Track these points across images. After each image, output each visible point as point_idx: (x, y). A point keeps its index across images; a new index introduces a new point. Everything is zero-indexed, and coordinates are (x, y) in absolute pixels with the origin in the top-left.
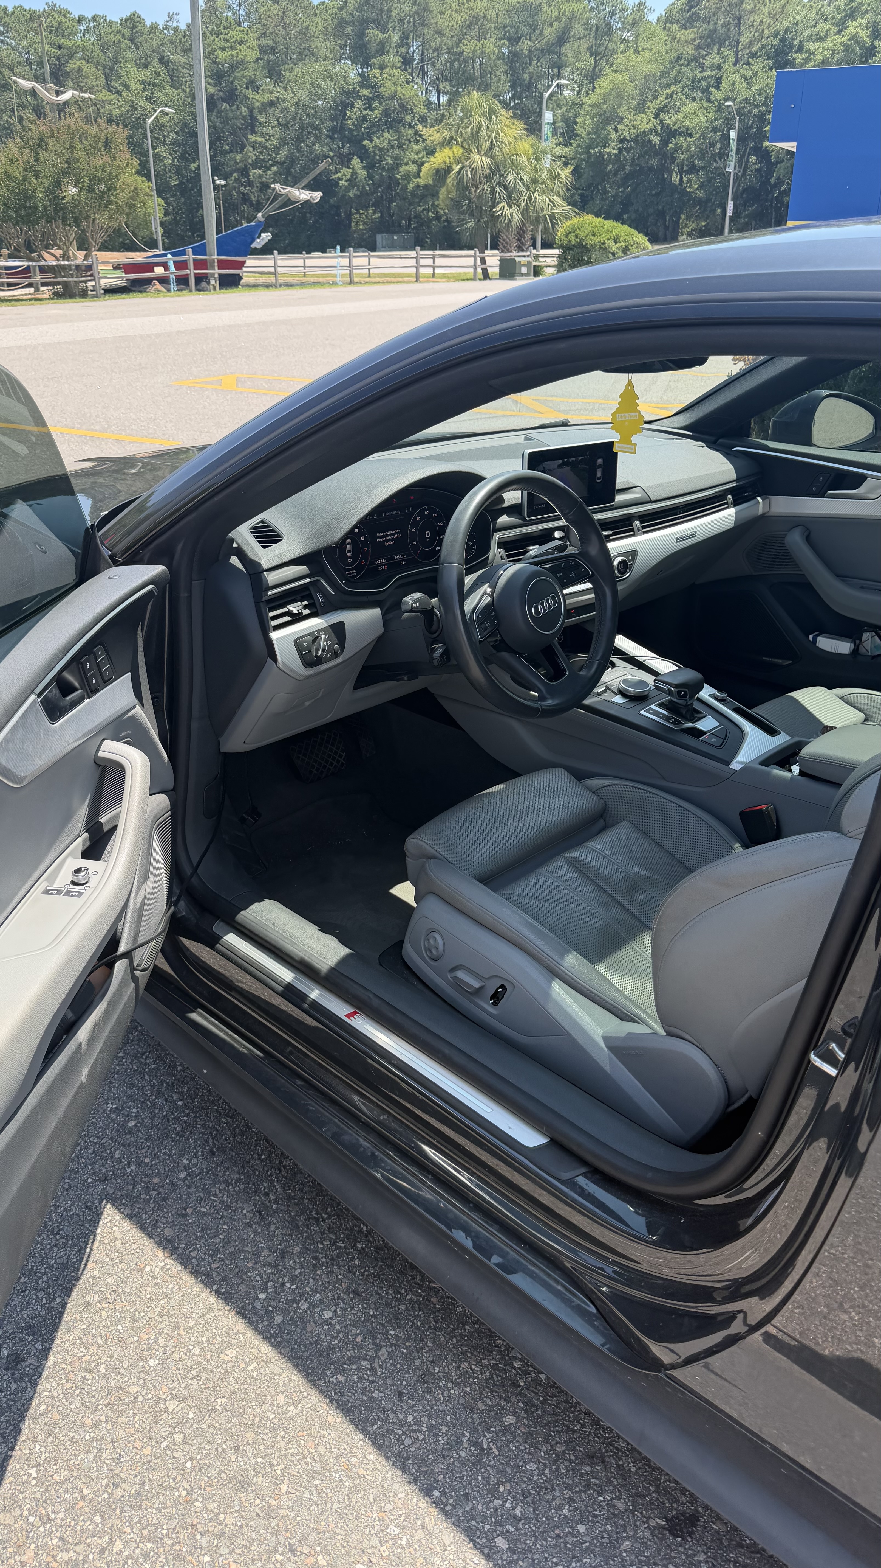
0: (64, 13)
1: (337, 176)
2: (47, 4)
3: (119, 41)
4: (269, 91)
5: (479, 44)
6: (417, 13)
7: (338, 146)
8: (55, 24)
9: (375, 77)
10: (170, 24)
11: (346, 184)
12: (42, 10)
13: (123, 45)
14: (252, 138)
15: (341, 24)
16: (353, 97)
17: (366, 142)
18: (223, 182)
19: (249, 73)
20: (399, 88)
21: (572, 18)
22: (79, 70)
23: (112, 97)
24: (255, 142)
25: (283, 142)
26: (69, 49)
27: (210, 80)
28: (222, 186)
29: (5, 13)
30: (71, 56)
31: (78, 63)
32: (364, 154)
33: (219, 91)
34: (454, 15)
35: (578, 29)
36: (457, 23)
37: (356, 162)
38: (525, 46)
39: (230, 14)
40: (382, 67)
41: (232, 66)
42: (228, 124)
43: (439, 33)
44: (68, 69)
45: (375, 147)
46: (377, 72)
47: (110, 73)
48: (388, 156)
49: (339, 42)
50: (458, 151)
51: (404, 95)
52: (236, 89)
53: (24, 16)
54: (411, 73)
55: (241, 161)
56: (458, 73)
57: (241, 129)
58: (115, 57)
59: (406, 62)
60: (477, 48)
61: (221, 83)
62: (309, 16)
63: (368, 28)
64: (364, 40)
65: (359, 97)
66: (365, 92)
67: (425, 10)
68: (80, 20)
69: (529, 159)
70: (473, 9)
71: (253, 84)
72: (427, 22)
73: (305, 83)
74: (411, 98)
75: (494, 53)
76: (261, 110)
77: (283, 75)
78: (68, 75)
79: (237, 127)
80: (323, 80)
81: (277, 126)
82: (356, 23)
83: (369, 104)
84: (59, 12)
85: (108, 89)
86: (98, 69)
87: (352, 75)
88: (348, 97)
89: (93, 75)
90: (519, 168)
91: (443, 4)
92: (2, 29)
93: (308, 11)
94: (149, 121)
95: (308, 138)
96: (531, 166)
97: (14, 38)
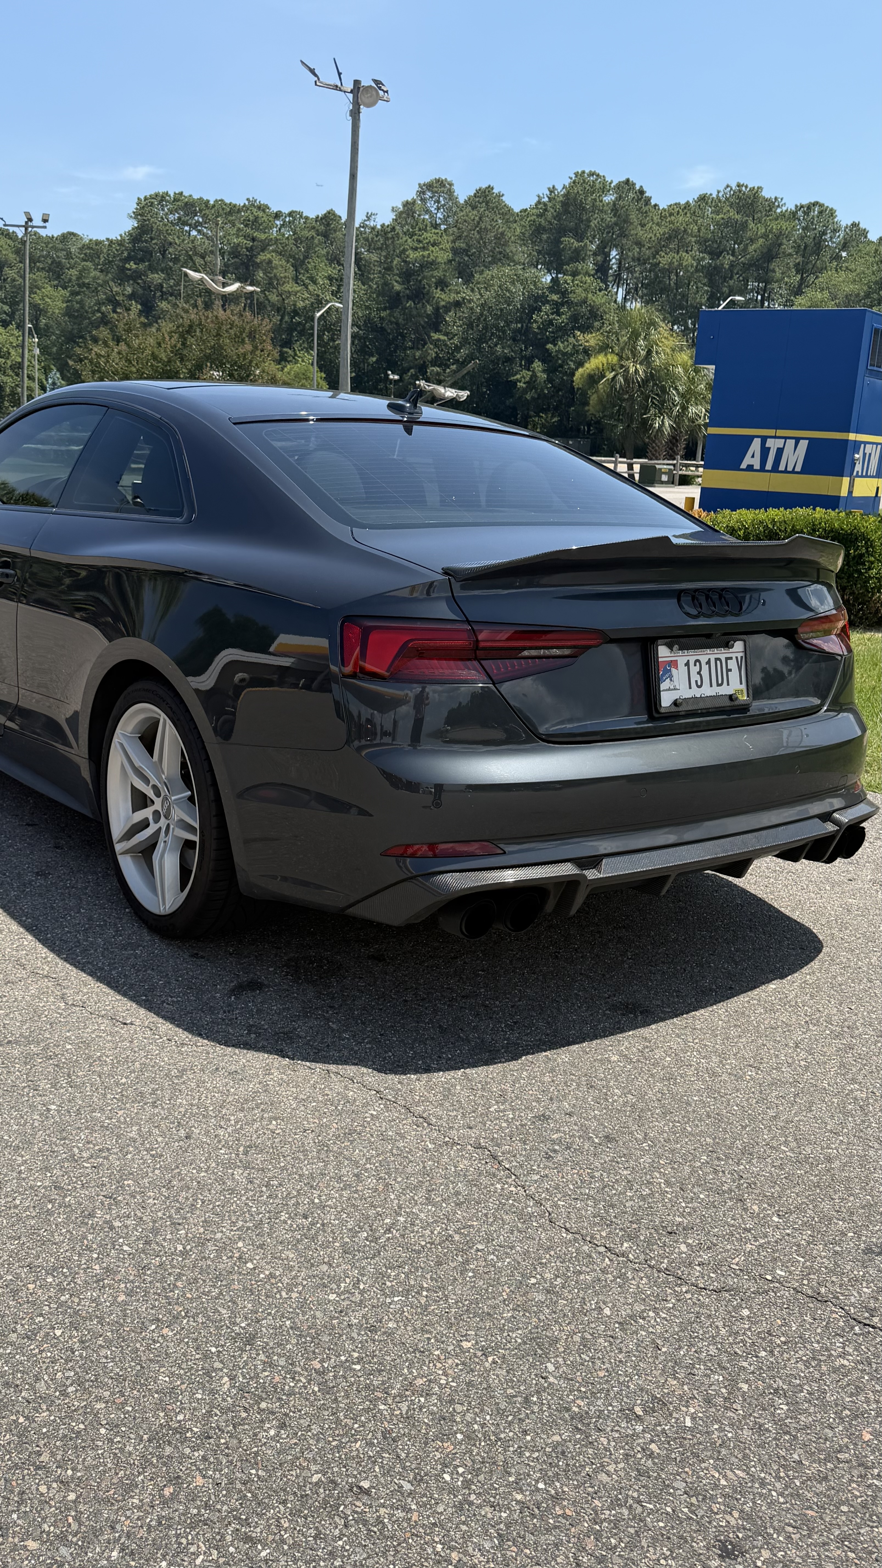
0: (263, 208)
1: (516, 377)
2: (248, 199)
3: (313, 237)
4: (458, 290)
5: (677, 257)
6: (616, 224)
7: (521, 349)
8: (251, 218)
9: (566, 282)
10: (367, 223)
11: (524, 386)
12: (242, 204)
13: (316, 241)
14: (435, 336)
15: (538, 230)
16: (541, 302)
17: (549, 346)
18: (396, 377)
19: (438, 274)
20: (590, 295)
21: (780, 235)
22: (270, 262)
23: (299, 288)
24: (439, 340)
25: (465, 341)
26: (262, 241)
27: (398, 279)
28: (395, 381)
29: (206, 206)
30: (263, 249)
31: (268, 256)
32: (545, 356)
33: (405, 289)
34: (655, 227)
35: (787, 247)
36: (656, 235)
37: (537, 365)
38: (727, 260)
39: (427, 217)
40: (574, 274)
41: (421, 266)
42: (411, 321)
43: (639, 244)
44: (258, 261)
45: (559, 351)
46: (569, 278)
47: (299, 264)
48: (572, 361)
49: (536, 247)
50: (613, 358)
51: (594, 302)
52: (424, 288)
53: (223, 209)
54: (605, 281)
55: (420, 358)
56: (654, 283)
57: (423, 327)
58: (307, 251)
59: (602, 269)
60: (675, 260)
61: (409, 282)
62: (507, 222)
63: (565, 236)
64: (559, 247)
65: (548, 302)
66: (555, 297)
67: (625, 221)
68: (278, 215)
69: (686, 371)
70: (673, 224)
71: (442, 284)
72: (627, 233)
73: (493, 285)
74: (601, 305)
75: (692, 266)
76: (447, 309)
77: (473, 276)
78: (258, 266)
79: (420, 324)
80: (513, 283)
81: (461, 326)
82: (554, 231)
83: (557, 308)
84: (259, 208)
85: (296, 280)
86: (288, 262)
87: (544, 280)
88: (536, 301)
89: (282, 268)
90: (674, 378)
91: (646, 217)
92: (201, 220)
93: (507, 217)
94: (318, 315)
95: (490, 339)
96: (688, 378)
97: (210, 229)
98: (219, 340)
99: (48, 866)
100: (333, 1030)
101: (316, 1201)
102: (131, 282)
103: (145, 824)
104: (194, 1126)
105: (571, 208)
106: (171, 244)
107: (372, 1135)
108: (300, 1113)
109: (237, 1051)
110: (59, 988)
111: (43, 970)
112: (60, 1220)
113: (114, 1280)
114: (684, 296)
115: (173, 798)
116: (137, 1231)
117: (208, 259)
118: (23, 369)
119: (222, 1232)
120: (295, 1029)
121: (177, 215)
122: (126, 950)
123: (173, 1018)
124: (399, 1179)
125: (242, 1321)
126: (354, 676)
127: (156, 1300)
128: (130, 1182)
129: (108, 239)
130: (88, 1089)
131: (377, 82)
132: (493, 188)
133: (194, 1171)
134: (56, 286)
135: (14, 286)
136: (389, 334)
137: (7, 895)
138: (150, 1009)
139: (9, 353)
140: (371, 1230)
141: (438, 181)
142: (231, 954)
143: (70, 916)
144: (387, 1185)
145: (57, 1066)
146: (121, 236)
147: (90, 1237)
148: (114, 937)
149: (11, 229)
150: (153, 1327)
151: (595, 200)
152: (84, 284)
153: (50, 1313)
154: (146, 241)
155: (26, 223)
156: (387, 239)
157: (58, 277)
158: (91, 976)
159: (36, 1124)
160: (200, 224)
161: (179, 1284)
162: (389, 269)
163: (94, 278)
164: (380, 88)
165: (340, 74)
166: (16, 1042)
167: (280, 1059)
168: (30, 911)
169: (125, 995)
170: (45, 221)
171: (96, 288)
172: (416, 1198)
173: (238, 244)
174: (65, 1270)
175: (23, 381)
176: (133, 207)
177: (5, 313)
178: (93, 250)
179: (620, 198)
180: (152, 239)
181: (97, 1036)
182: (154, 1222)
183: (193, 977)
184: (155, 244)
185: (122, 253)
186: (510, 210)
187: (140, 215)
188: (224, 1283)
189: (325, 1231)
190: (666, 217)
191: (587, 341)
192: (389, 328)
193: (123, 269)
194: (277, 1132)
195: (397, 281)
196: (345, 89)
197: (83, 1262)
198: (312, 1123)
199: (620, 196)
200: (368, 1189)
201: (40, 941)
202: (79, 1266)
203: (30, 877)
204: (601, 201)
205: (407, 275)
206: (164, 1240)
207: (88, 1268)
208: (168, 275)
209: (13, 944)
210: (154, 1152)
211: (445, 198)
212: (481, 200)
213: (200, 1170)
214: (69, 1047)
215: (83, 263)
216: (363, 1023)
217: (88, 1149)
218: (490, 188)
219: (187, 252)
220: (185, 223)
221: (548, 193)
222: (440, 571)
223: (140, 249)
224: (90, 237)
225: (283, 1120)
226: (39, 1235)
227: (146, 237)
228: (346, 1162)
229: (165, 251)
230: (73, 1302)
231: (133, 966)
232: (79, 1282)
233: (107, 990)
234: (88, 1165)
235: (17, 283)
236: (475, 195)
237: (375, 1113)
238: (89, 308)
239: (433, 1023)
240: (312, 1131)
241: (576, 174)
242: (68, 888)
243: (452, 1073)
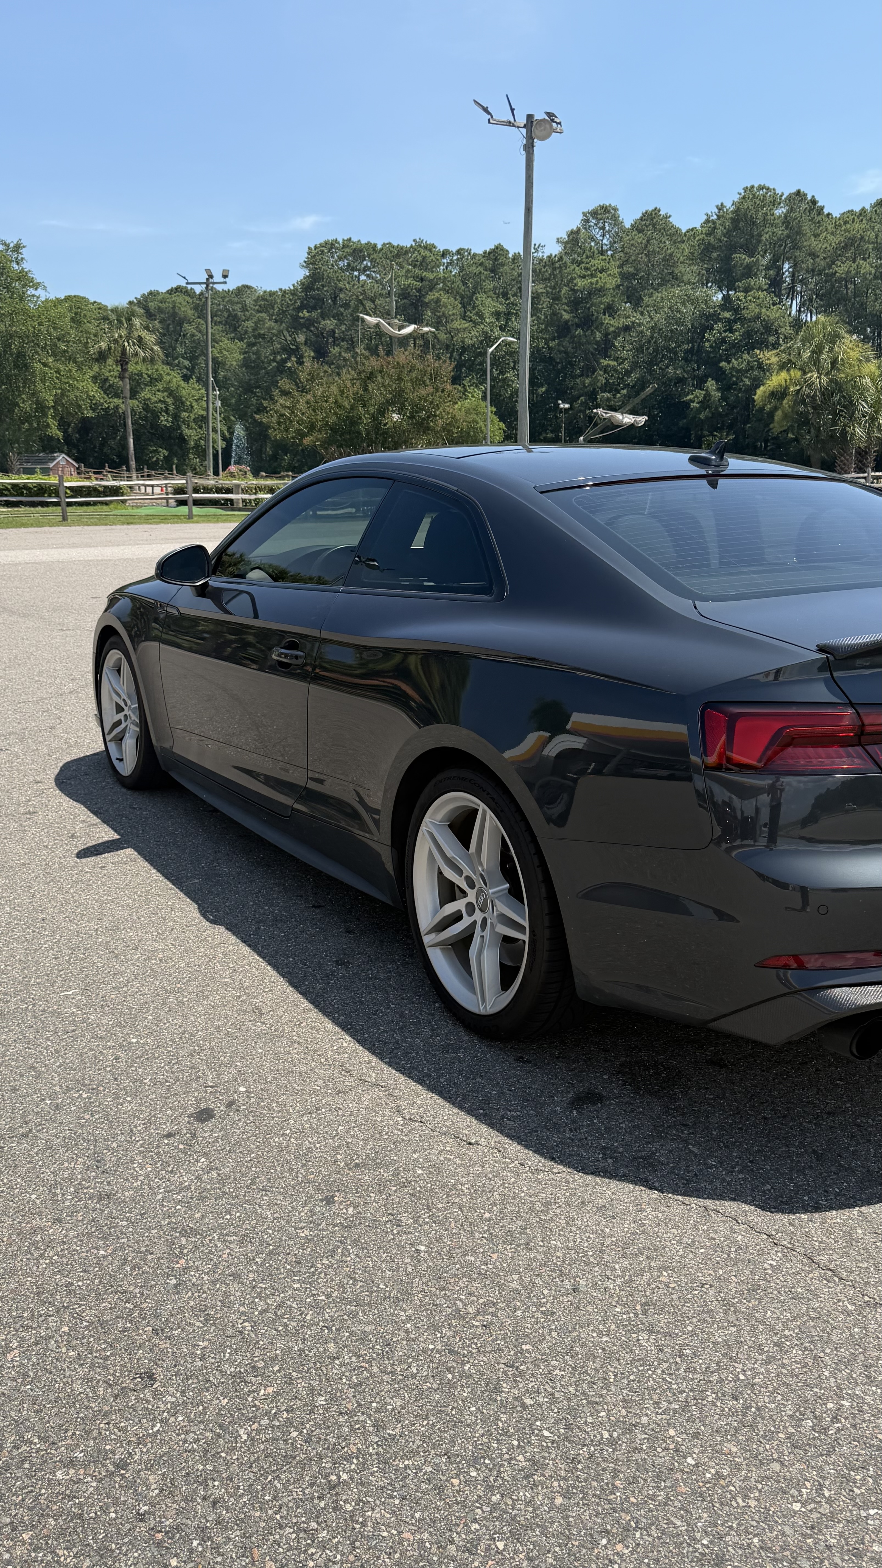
0: (430, 248)
1: (688, 398)
2: (414, 240)
3: (480, 273)
4: (627, 313)
5: (854, 265)
6: (788, 236)
7: (694, 369)
8: (420, 258)
9: (738, 299)
11: (698, 405)
12: (409, 246)
13: (484, 277)
14: (605, 362)
15: (707, 250)
16: (713, 320)
17: (723, 364)
18: (567, 406)
19: (607, 300)
20: (764, 310)
22: (438, 301)
23: (467, 325)
24: (608, 366)
25: (635, 365)
26: (430, 281)
27: (566, 308)
28: (566, 409)
29: (374, 250)
30: (431, 289)
31: (437, 295)
32: (720, 376)
33: (574, 317)
34: (830, 237)
36: (831, 245)
37: (711, 384)
39: (593, 244)
40: (747, 290)
41: (590, 293)
42: (580, 348)
43: (813, 255)
44: (427, 300)
45: (733, 368)
46: (741, 295)
47: (467, 302)
48: (746, 377)
49: (706, 266)
50: (796, 374)
51: (768, 316)
52: (593, 315)
53: (391, 252)
54: (779, 295)
55: (590, 384)
56: (830, 294)
57: (592, 354)
58: (475, 288)
59: (775, 284)
60: (852, 269)
61: (577, 310)
62: (675, 243)
63: (735, 252)
64: (730, 264)
65: (720, 320)
66: (727, 315)
67: (798, 233)
68: (445, 254)
69: (873, 381)
70: (849, 232)
71: (610, 310)
72: (799, 244)
73: (663, 307)
74: (776, 319)
75: (870, 274)
76: (616, 334)
77: (643, 300)
78: (426, 305)
79: (589, 351)
80: (683, 303)
81: (631, 350)
82: (724, 248)
83: (729, 326)
84: (425, 248)
85: (464, 317)
86: (456, 299)
87: (715, 299)
88: (707, 320)
89: (451, 305)
90: (862, 390)
91: (819, 227)
92: (369, 264)
93: (674, 238)
94: (491, 350)
95: (661, 361)
96: (877, 388)
97: (379, 273)
98: (400, 383)
99: (345, 954)
100: (696, 1155)
101: (742, 1377)
102: (305, 330)
103: (457, 917)
104: (578, 1276)
105: (741, 224)
106: (341, 290)
107: (779, 1292)
108: (689, 1259)
109: (598, 1180)
110: (391, 1099)
111: (370, 1076)
112: (465, 1394)
113: (544, 1476)
114: (863, 306)
115: (491, 891)
116: (552, 1410)
117: (378, 302)
118: (208, 422)
119: (647, 1415)
120: (654, 1153)
121: (346, 261)
122: (447, 1052)
123: (519, 1138)
124: (828, 1351)
125: (702, 1538)
126: (718, 767)
127: (598, 1504)
128: (528, 1347)
129: (281, 290)
130: (453, 1225)
131: (549, 114)
132: (659, 211)
133: (595, 1335)
134: (233, 339)
135: (194, 341)
136: (558, 363)
137: (314, 988)
138: (491, 1125)
139: (192, 407)
140: (816, 1417)
141: (602, 207)
142: (557, 1058)
143: (382, 1012)
144: (816, 1358)
145: (413, 1195)
146: (294, 285)
147: (504, 1418)
148: (431, 1037)
149: (189, 287)
150: (604, 1541)
151: (766, 214)
152: (260, 335)
153: (485, 1518)
154: (318, 289)
155: (207, 279)
156: (554, 269)
157: (235, 329)
158: (421, 1084)
159: (410, 1270)
160: (369, 269)
161: (618, 1483)
162: (556, 298)
163: (269, 329)
164: (553, 121)
165: (512, 110)
166: (365, 1165)
167: (648, 1191)
168: (341, 1007)
169: (461, 1108)
170: (225, 276)
171: (271, 339)
172: (854, 1376)
173: (409, 286)
174: (487, 1461)
175: (208, 434)
176: (303, 256)
177: (186, 368)
178: (267, 301)
179: (792, 210)
180: (323, 286)
181: (445, 1158)
182: (569, 1399)
183: (525, 1087)
184: (327, 292)
185: (295, 302)
186: (677, 231)
187: (311, 263)
188: (668, 1484)
189: (763, 1418)
190: (840, 226)
191: (768, 359)
192: (558, 357)
193: (296, 318)
194: (672, 1285)
195: (565, 311)
196: (518, 124)
197: (505, 1450)
198: (706, 1275)
199: (792, 208)
200: (796, 1362)
201: (358, 1042)
202: (501, 1455)
203: (330, 967)
204: (773, 215)
205: (575, 303)
206: (585, 1422)
207: (511, 1458)
208: (339, 320)
209: (332, 1046)
210: (544, 1309)
211: (610, 224)
212: (648, 223)
213: (600, 1334)
214: (420, 1172)
215: (258, 315)
216: (727, 1147)
217: (472, 1302)
218: (656, 211)
219: (357, 296)
220: (354, 269)
221: (717, 211)
222: (814, 648)
223: (313, 297)
224: (264, 289)
225: (673, 1270)
226: (447, 1415)
227: (318, 285)
228: (761, 1327)
229: (335, 298)
230: (506, 1504)
231: (460, 1072)
232: (506, 1478)
233: (440, 1101)
234: (477, 1324)
235: (196, 338)
236: (641, 219)
237: (774, 1263)
238: (266, 357)
239: (804, 1146)
240: (711, 1286)
241: (745, 189)
242: (371, 978)
243: (847, 1212)
